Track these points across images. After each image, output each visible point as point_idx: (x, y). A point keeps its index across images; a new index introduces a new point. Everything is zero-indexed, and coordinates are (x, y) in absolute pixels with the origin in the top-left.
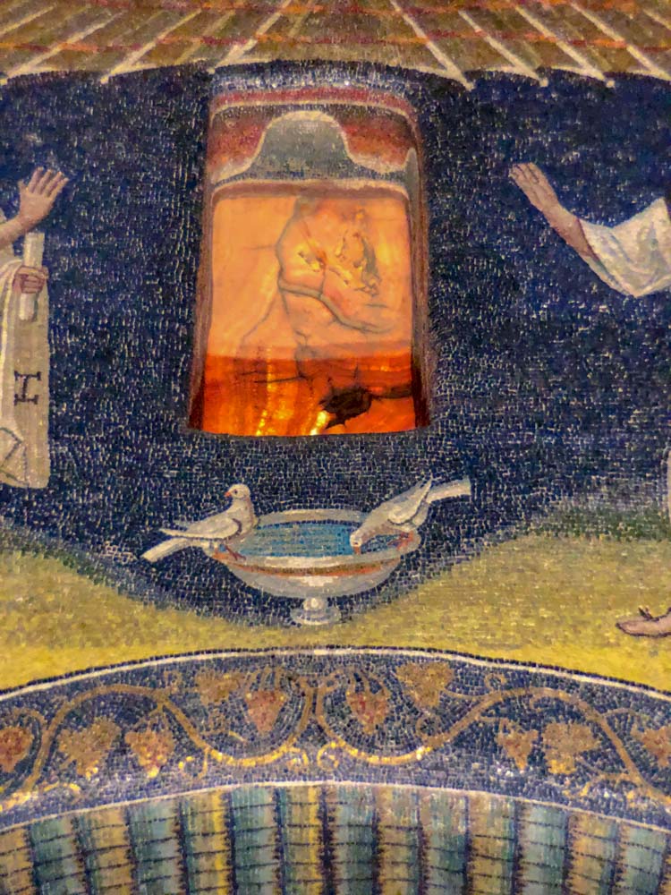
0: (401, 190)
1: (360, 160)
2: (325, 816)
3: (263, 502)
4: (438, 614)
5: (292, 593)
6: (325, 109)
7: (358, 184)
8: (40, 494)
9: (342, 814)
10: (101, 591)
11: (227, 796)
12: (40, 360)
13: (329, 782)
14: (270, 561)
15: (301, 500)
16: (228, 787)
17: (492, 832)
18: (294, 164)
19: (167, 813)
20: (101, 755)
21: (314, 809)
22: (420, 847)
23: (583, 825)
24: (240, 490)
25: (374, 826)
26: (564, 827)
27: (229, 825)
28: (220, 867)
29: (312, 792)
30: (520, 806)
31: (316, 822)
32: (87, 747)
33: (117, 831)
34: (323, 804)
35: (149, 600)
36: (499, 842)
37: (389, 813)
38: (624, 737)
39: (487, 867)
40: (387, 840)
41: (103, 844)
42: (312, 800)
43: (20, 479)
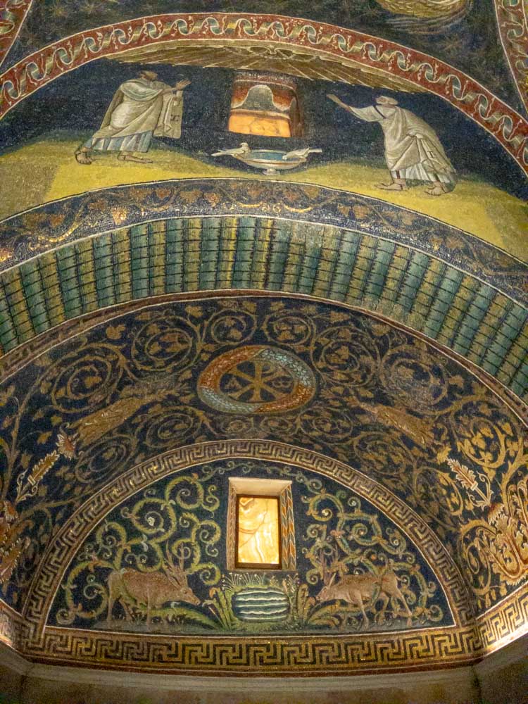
0: (288, 117)
1: (276, 105)
2: (272, 236)
3: (251, 147)
4: (313, 176)
5: (263, 167)
6: (268, 85)
7: (274, 114)
8: (178, 140)
9: (279, 235)
10: (196, 161)
11: (239, 220)
12: (180, 112)
13: (277, 218)
14: (255, 160)
15: (266, 147)
16: (240, 215)
17: (331, 247)
18: (256, 104)
19: (216, 225)
20: (195, 198)
21: (269, 231)
22: (302, 256)
23: (365, 241)
24: (245, 144)
25: (288, 243)
26: (358, 243)
27: (237, 236)
28: (231, 259)
29: (270, 222)
30: (344, 232)
31: (268, 239)
32: (190, 196)
33: (198, 231)
34: (272, 229)
35: (213, 165)
36: (332, 252)
37: (295, 235)
38: (380, 212)
39: (325, 266)
40: (292, 251)
41: (191, 238)
42: (269, 226)
43: (171, 136)
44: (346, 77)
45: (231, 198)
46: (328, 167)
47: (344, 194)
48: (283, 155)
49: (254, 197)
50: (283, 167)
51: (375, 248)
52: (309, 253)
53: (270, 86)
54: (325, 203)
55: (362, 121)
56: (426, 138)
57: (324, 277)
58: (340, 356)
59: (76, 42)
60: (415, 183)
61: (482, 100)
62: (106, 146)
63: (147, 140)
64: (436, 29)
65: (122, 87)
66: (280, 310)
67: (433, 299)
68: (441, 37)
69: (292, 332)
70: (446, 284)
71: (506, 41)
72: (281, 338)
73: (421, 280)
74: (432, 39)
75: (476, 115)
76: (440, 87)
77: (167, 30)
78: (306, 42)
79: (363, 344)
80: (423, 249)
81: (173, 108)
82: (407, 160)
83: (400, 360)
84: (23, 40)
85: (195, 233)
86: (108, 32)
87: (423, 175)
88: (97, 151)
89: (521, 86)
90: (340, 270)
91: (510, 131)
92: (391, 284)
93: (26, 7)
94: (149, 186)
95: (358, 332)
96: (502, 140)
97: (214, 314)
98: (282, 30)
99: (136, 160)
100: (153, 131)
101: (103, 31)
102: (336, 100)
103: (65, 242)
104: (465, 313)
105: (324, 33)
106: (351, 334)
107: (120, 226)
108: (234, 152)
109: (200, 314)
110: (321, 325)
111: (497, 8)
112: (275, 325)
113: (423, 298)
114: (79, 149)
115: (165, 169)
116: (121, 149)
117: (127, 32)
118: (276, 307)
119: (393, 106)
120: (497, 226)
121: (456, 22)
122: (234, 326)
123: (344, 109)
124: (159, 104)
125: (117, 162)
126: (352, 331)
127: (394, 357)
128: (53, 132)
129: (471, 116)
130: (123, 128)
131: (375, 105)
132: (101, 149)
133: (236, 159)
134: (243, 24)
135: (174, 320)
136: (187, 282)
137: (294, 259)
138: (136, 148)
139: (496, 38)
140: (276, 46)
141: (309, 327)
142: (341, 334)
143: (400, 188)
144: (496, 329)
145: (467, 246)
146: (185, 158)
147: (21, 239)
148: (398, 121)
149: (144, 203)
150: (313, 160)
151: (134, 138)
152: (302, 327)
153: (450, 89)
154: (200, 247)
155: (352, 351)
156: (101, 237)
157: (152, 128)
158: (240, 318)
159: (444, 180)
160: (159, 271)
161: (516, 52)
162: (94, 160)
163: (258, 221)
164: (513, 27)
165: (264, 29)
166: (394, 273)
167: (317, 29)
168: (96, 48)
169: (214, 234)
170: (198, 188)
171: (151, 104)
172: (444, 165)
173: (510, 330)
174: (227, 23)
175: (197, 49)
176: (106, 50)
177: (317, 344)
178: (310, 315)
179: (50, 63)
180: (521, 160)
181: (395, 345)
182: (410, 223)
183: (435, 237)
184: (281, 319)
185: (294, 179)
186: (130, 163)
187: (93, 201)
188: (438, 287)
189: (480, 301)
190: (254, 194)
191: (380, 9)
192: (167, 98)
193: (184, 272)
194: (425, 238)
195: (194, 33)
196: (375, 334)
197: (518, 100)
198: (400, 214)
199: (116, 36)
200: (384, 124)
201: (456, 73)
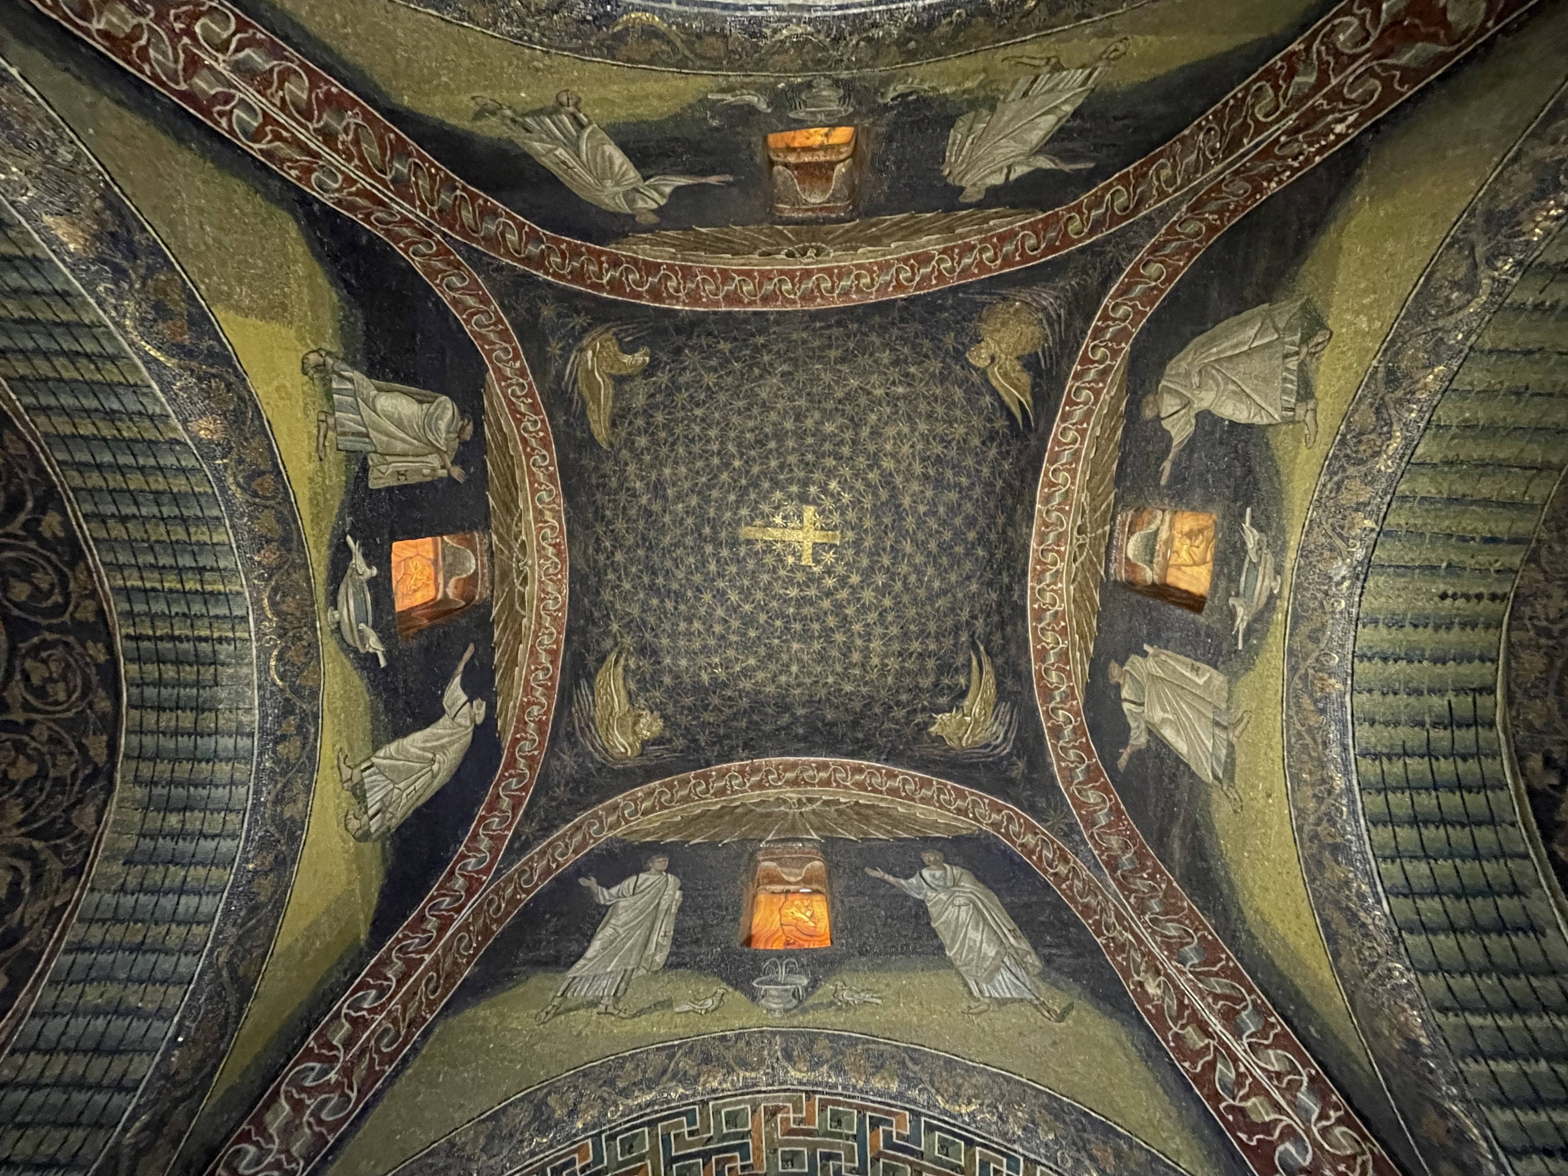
0: (440, 596)
1: (452, 582)
2: (222, 640)
3: (372, 583)
4: (338, 670)
5: (340, 605)
6: (476, 570)
7: (441, 580)
9: (225, 650)
10: (333, 518)
11: (239, 593)
12: (413, 480)
13: (254, 643)
14: (351, 591)
16: (247, 594)
17: (221, 722)
18: (450, 559)
19: (222, 564)
20: (264, 531)
21: (230, 635)
23: (242, 767)
24: (375, 571)
25: (214, 663)
26: (235, 757)
27: (211, 593)
28: (167, 585)
29: (246, 635)
30: (251, 735)
31: (216, 635)
32: (267, 522)
33: (206, 538)
34: (234, 639)
35: (330, 540)
36: (212, 725)
37: (231, 671)
38: (298, 771)
39: (187, 720)
40: (202, 670)
41: (192, 530)
42: (238, 634)
43: (371, 476)
44: (503, 654)
45: (274, 578)
46: (357, 681)
47: (316, 716)
48: (367, 623)
49: (284, 607)
50: (345, 629)
51: (232, 783)
52: (206, 693)
53: (476, 572)
54: (295, 700)
55: (442, 695)
56: (434, 777)
57: (167, 720)
58: (13, 764)
59: (504, 335)
60: (359, 793)
61: (503, 820)
62: (339, 391)
63: (359, 445)
64: (583, 734)
65: (444, 398)
66: (90, 656)
67: (158, 891)
68: (574, 744)
69: (50, 679)
70: (188, 902)
71: (582, 822)
72: (29, 664)
73: (193, 861)
74: (570, 735)
75: (483, 818)
76: (512, 763)
77: (533, 443)
78: (541, 600)
79: (50, 796)
80: (244, 848)
81: (418, 471)
82: (392, 768)
83: (24, 867)
84: (500, 269)
85: (201, 535)
86: (522, 373)
87: (374, 800)
88: (331, 380)
89: (531, 859)
90: (185, 742)
91: (470, 868)
92: (174, 820)
93: (547, 273)
94: (276, 465)
95: (73, 784)
96: (457, 862)
97: (53, 557)
98: (551, 571)
99: (321, 440)
100: (375, 452)
101: (523, 367)
102: (467, 656)
103: (132, 344)
104: (139, 948)
105: (555, 619)
106: (68, 773)
107: (186, 430)
108: (358, 562)
109: (48, 534)
110: (76, 725)
111: (619, 798)
112: (59, 652)
113: (156, 875)
114: (329, 353)
115: (311, 480)
116: (337, 414)
117: (526, 396)
118: (97, 651)
119: (473, 720)
120: (316, 923)
121: (596, 755)
122: (37, 588)
123: (455, 667)
124: (420, 451)
125: (313, 415)
126: (75, 773)
127: (31, 856)
128: (358, 313)
129: (481, 812)
130: (375, 411)
131: (470, 700)
132: (335, 385)
133: (346, 568)
134: (553, 528)
135: (23, 493)
136: (104, 522)
137: (189, 673)
138: (344, 434)
139: (585, 809)
140: (532, 567)
141: (65, 706)
142: (61, 759)
143: (344, 778)
144: (118, 1010)
145: (266, 905)
146: (336, 504)
147: (119, 273)
148: (452, 735)
149: (241, 461)
150: (366, 662)
151: (363, 430)
152: (62, 697)
153: (511, 776)
154: (177, 542)
155: (27, 784)
156: (157, 400)
157: (380, 450)
158: (57, 598)
159: (374, 825)
160: (115, 481)
161: (571, 838)
162: (312, 379)
163: (244, 619)
164: (601, 822)
165: (551, 550)
166: (194, 822)
167: (558, 610)
168: (499, 359)
169: (206, 560)
170: (285, 529)
171: (419, 440)
172: (399, 814)
173: (120, 1034)
174: (551, 510)
175: (514, 479)
176: (498, 370)
177: (30, 723)
178: (91, 705)
179: (471, 301)
180: (433, 898)
181: (57, 850)
182: (287, 815)
183: (271, 858)
184: (71, 660)
185: (328, 647)
186: (315, 431)
187: (229, 386)
188: (181, 891)
189: (166, 964)
190: (291, 604)
191: (597, 671)
192: (434, 460)
193: (124, 519)
194: (265, 844)
195: (534, 474)
196: (75, 813)
197: (511, 864)
198: (302, 797)
199: (518, 384)
200: (445, 721)
201: (531, 778)
